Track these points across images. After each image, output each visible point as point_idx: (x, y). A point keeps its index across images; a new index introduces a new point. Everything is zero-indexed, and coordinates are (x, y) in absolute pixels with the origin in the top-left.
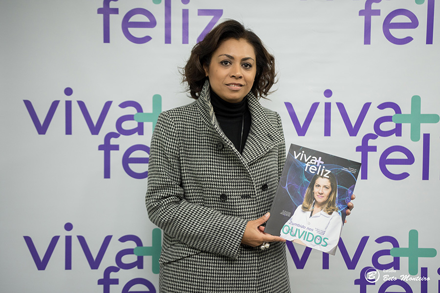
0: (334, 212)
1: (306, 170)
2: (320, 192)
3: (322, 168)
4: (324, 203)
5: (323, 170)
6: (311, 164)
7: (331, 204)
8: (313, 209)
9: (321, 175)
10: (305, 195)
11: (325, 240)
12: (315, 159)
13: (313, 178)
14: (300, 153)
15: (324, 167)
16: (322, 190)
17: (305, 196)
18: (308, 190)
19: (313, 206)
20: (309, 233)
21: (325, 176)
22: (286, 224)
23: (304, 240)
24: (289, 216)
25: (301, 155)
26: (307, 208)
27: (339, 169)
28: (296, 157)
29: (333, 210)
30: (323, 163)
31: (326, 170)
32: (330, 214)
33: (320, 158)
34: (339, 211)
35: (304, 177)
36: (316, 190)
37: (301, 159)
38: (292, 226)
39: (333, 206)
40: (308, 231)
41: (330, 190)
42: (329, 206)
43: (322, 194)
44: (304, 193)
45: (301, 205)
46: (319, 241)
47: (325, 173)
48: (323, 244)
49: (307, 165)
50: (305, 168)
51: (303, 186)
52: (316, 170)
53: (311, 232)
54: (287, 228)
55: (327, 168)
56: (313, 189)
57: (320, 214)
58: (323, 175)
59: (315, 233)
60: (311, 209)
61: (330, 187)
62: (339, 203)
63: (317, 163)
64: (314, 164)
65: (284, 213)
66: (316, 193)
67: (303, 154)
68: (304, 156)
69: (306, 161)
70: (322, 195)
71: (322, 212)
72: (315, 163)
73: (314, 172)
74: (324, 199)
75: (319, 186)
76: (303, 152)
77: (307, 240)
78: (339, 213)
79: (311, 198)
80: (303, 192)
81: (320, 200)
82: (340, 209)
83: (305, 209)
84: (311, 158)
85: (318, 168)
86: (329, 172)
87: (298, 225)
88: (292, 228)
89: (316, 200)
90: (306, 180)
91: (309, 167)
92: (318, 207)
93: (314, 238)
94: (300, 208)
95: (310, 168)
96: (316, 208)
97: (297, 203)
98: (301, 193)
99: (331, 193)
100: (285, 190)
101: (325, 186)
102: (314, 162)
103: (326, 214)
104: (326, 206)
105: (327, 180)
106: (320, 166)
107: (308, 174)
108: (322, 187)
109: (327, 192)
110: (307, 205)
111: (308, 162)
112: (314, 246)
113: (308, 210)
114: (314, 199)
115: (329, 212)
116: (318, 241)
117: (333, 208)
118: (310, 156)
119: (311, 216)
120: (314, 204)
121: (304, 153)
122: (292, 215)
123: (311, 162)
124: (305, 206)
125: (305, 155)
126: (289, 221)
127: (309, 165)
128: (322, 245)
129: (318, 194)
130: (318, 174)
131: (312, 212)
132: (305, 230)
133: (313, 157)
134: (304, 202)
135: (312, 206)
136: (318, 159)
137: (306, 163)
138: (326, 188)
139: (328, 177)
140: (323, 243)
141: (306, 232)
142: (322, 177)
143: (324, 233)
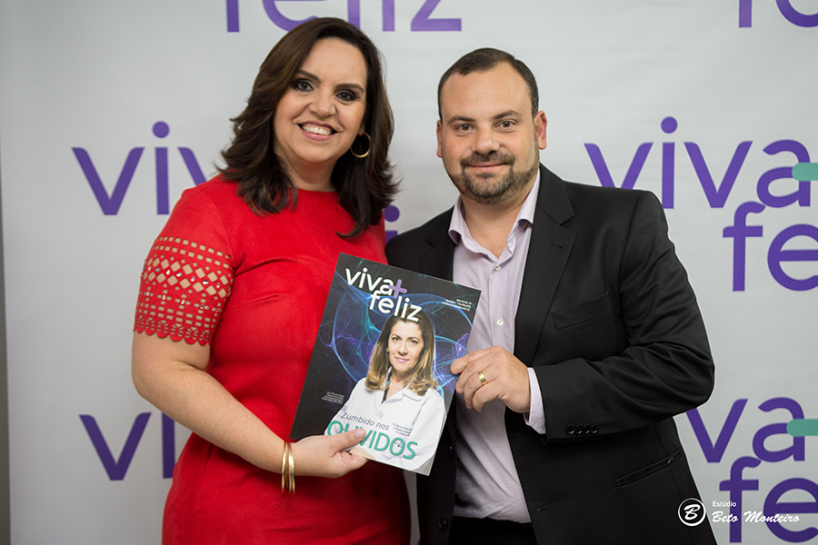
0: (430, 391)
1: (371, 308)
2: (402, 350)
3: (403, 302)
4: (409, 372)
5: (406, 305)
6: (382, 295)
7: (425, 373)
8: (388, 385)
9: (403, 316)
10: (372, 357)
11: (412, 447)
12: (388, 284)
13: (386, 324)
14: (359, 274)
15: (407, 300)
16: (405, 346)
17: (371, 361)
18: (376, 348)
19: (389, 380)
20: (381, 434)
21: (410, 317)
22: (335, 419)
23: (370, 447)
24: (340, 402)
25: (361, 275)
26: (376, 384)
27: (438, 302)
28: (351, 282)
29: (428, 386)
30: (405, 291)
31: (413, 307)
32: (422, 393)
33: (400, 282)
34: (440, 388)
35: (369, 321)
36: (393, 346)
37: (361, 286)
38: (347, 421)
39: (428, 378)
40: (379, 430)
41: (421, 345)
42: (418, 377)
43: (406, 354)
44: (370, 353)
45: (364, 380)
46: (400, 449)
47: (410, 311)
48: (407, 455)
49: (374, 297)
50: (370, 304)
51: (366, 339)
52: (392, 306)
53: (384, 431)
54: (338, 426)
55: (413, 301)
56: (386, 345)
57: (402, 394)
58: (406, 316)
59: (393, 434)
60: (384, 385)
61: (421, 339)
62: (439, 371)
63: (393, 292)
64: (387, 295)
65: (331, 398)
66: (394, 354)
67: (364, 275)
68: (366, 278)
69: (371, 288)
70: (406, 357)
71: (406, 391)
72: (390, 293)
73: (388, 311)
74: (410, 364)
75: (398, 338)
76: (365, 270)
77: (376, 448)
78: (439, 392)
79: (384, 364)
80: (366, 351)
81: (401, 366)
82: (440, 383)
83: (372, 386)
84: (382, 283)
85: (395, 302)
86: (418, 309)
87: (360, 420)
88: (348, 425)
89: (393, 368)
90: (373, 327)
91: (377, 301)
92: (398, 381)
93: (390, 444)
94: (361, 384)
95: (381, 304)
96: (393, 383)
97: (355, 376)
98: (363, 354)
99: (422, 353)
100: (331, 349)
101: (410, 338)
102: (388, 290)
103: (412, 394)
104: (414, 377)
105: (415, 327)
106: (400, 298)
107: (375, 316)
108: (404, 341)
109: (414, 350)
110: (375, 378)
111: (375, 290)
112: (390, 458)
113: (379, 389)
114: (390, 365)
115: (420, 389)
116: (396, 449)
117: (427, 382)
118: (380, 279)
119: (384, 399)
120: (390, 374)
121: (366, 273)
122: (346, 400)
123: (381, 291)
124: (373, 381)
125: (369, 276)
126: (341, 413)
127: (378, 297)
128: (404, 457)
129: (398, 355)
130: (396, 314)
131: (386, 392)
132: (373, 428)
133: (385, 281)
134: (371, 372)
135: (386, 379)
136: (395, 284)
137: (372, 293)
138: (414, 342)
139: (417, 320)
140: (407, 452)
141: (375, 433)
142: (405, 320)
143: (409, 432)
